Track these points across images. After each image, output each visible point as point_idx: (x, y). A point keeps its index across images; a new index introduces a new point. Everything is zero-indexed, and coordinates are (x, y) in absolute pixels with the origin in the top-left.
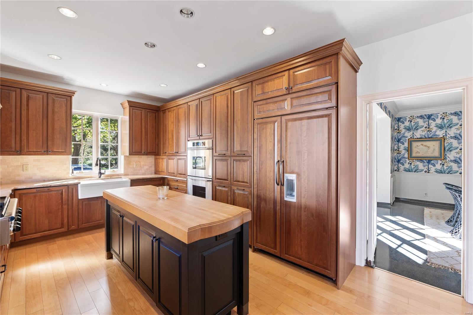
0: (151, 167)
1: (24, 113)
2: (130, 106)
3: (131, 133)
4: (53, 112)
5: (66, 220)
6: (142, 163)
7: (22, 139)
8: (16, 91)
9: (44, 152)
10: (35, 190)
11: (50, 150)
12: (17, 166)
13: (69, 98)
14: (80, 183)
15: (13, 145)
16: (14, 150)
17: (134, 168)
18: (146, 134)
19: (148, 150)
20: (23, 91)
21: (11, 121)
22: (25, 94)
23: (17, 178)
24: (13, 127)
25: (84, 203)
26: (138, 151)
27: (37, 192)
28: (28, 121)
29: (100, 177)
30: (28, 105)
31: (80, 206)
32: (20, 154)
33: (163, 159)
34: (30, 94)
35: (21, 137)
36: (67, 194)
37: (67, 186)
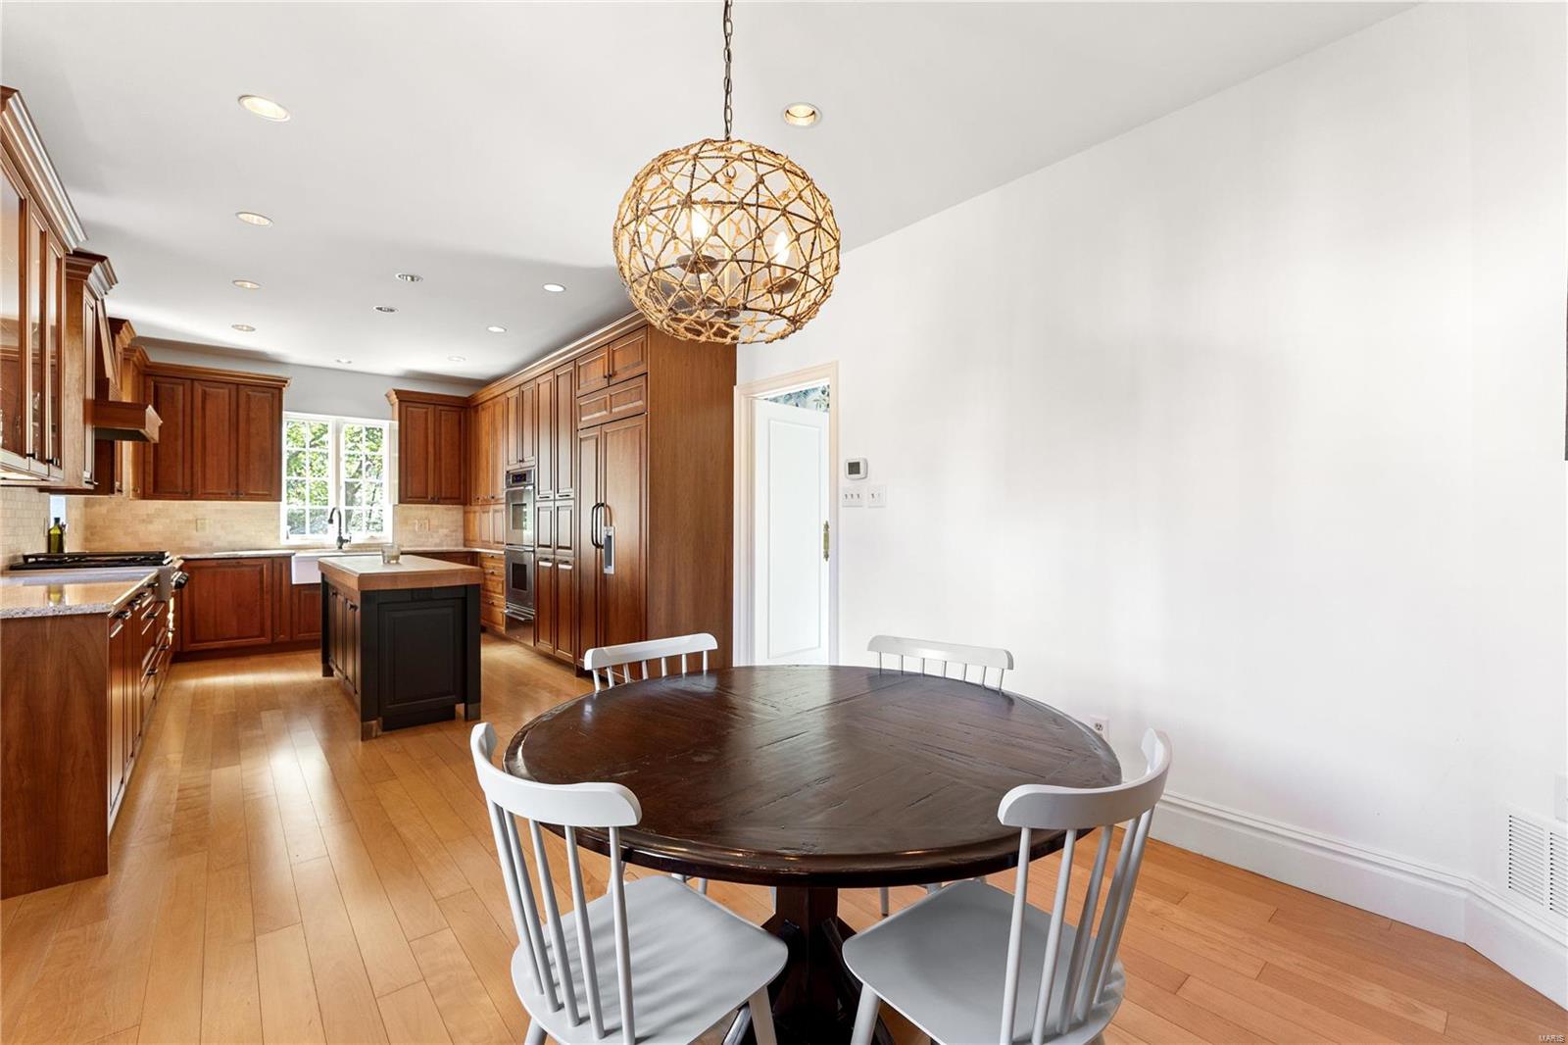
0: (455, 531)
1: (198, 423)
2: (400, 401)
3: (403, 455)
4: (248, 420)
5: (268, 623)
6: (435, 522)
7: (195, 470)
8: (184, 385)
9: (232, 494)
10: (214, 563)
11: (242, 491)
12: (189, 522)
13: (277, 391)
14: (294, 554)
15: (180, 482)
16: (180, 490)
17: (414, 531)
18: (438, 458)
19: (441, 492)
20: (196, 383)
21: (176, 439)
22: (199, 388)
23: (187, 544)
24: (180, 449)
25: (303, 592)
26: (419, 495)
27: (219, 566)
28: (204, 438)
29: (340, 548)
30: (204, 408)
31: (296, 600)
32: (191, 499)
33: (475, 512)
34: (207, 389)
35: (192, 467)
36: (270, 573)
37: (272, 558)
